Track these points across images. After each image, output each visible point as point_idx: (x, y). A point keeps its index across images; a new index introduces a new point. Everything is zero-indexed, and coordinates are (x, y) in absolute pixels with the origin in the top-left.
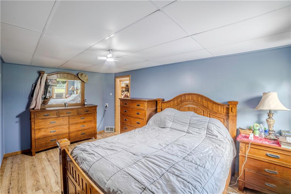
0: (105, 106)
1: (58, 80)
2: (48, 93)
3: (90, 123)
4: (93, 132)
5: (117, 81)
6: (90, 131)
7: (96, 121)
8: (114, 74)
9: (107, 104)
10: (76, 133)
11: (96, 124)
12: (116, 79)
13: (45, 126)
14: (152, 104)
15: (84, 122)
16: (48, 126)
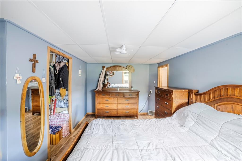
0: (149, 92)
1: (113, 71)
2: (106, 80)
3: (132, 105)
4: (135, 113)
5: (160, 70)
6: (133, 111)
7: (138, 104)
8: (157, 64)
9: (151, 91)
10: (122, 111)
11: (138, 107)
12: (159, 68)
13: (103, 102)
14: (182, 95)
15: (129, 104)
16: (104, 102)
